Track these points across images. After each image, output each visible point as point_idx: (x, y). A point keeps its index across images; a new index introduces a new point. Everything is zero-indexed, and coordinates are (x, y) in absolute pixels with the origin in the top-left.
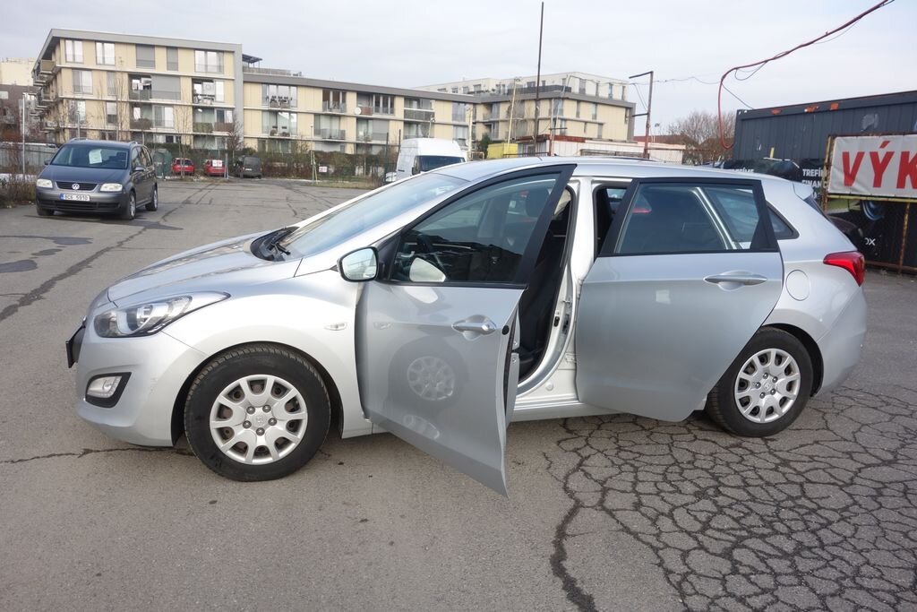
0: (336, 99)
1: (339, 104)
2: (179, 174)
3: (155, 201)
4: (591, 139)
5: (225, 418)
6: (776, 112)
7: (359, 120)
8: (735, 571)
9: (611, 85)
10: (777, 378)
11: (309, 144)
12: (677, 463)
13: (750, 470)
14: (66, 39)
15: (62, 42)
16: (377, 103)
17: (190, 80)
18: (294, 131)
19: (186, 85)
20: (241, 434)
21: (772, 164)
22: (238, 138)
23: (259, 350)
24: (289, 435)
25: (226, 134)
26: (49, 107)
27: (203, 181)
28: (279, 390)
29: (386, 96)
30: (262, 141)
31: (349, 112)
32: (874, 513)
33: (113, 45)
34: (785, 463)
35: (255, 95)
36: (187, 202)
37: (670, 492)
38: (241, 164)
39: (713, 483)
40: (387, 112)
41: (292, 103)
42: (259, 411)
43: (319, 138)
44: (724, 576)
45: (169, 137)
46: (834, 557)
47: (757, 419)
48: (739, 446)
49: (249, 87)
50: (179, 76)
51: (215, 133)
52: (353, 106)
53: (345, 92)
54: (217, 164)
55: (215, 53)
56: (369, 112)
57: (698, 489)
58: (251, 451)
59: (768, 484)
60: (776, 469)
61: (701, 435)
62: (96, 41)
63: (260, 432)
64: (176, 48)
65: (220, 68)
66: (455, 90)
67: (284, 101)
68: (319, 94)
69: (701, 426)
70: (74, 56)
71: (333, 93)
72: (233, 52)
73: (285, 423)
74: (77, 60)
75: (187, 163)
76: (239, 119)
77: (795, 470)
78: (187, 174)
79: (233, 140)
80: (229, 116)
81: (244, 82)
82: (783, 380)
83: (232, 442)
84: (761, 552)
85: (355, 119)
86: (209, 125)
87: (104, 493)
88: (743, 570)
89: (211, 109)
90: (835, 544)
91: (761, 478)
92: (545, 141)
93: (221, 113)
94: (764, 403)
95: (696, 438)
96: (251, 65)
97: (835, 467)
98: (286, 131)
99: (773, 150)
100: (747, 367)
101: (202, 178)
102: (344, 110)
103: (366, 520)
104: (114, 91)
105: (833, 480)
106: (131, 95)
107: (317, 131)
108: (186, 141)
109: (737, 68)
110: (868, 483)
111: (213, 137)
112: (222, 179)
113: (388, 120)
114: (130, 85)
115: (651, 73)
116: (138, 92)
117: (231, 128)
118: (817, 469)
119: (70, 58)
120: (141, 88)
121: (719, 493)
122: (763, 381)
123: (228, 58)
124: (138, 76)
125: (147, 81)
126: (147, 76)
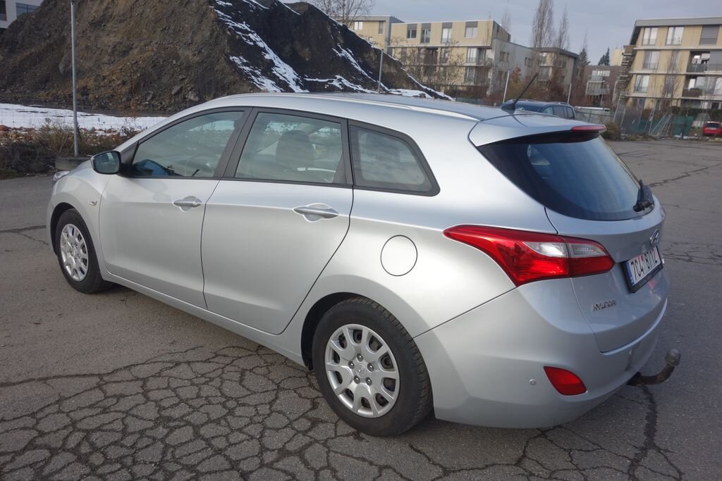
14: (645, 27)
15: (642, 31)
26: (626, 80)
33: (682, 28)
45: (715, 104)
62: (669, 26)
70: (649, 40)
74: (651, 43)
106: (690, 68)
114: (691, 60)
116: (696, 66)
119: (645, 42)
120: (699, 62)
124: (699, 52)
125: (705, 56)
126: (707, 52)
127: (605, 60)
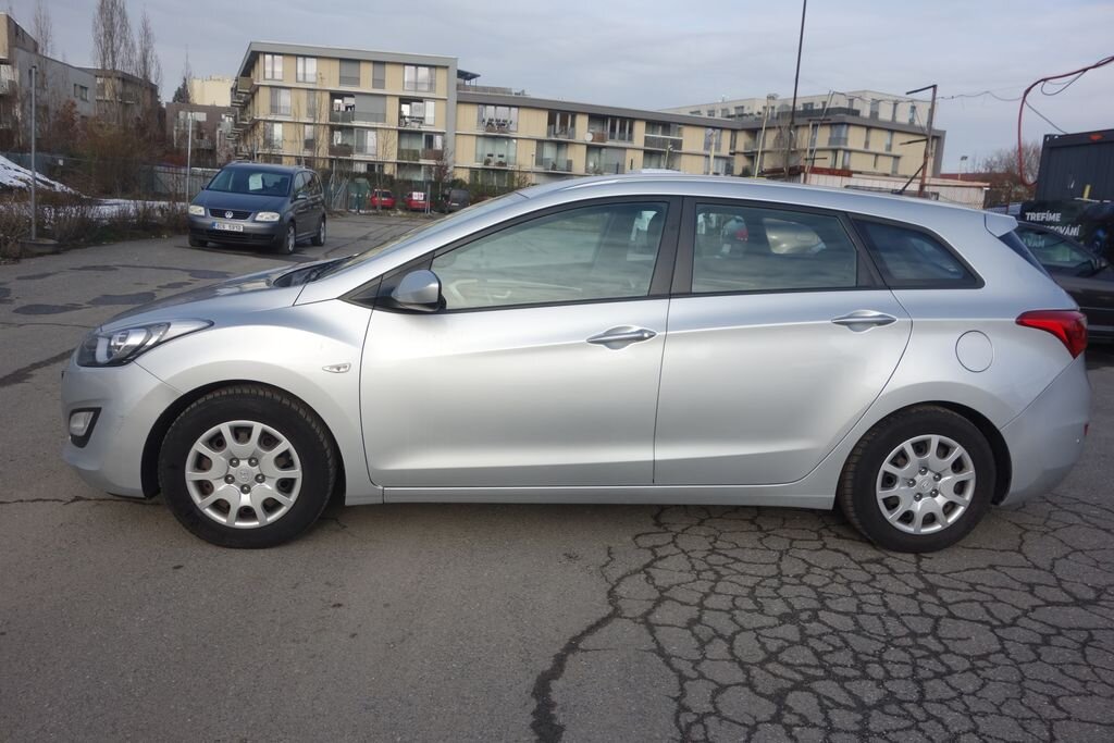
0: (564, 122)
1: (566, 129)
2: (375, 208)
3: (323, 235)
4: (860, 173)
5: (204, 470)
6: (1095, 138)
7: (590, 148)
8: (776, 719)
9: (895, 104)
10: (940, 477)
11: (528, 175)
12: (779, 575)
13: (875, 593)
14: (265, 53)
15: (261, 57)
16: (613, 129)
17: (397, 100)
18: (512, 160)
19: (393, 104)
20: (221, 489)
21: (1086, 207)
22: (447, 167)
23: (246, 391)
24: (279, 497)
25: (432, 162)
26: (246, 129)
27: (400, 216)
28: (268, 441)
29: (623, 120)
30: (473, 171)
31: (579, 138)
32: (1023, 667)
33: (315, 60)
34: (931, 589)
35: (469, 118)
36: (365, 238)
37: (748, 611)
38: (447, 197)
39: (815, 604)
40: (623, 139)
41: (512, 127)
42: (244, 464)
43: (541, 169)
44: (758, 723)
45: (371, 166)
46: (930, 717)
47: (909, 529)
48: (878, 561)
49: (463, 109)
50: (385, 96)
51: (422, 162)
52: (583, 131)
53: (574, 114)
54: (417, 196)
55: (427, 69)
56: (602, 138)
57: (789, 611)
58: (234, 511)
59: (891, 613)
60: (913, 597)
61: (832, 542)
62: (297, 56)
63: (245, 489)
64: (383, 63)
65: (432, 85)
66: (711, 113)
67: (502, 124)
68: (544, 116)
69: (840, 532)
71: (560, 115)
72: (447, 67)
73: (275, 481)
74: (276, 77)
75: (385, 195)
76: (450, 145)
77: (940, 599)
78: (383, 208)
79: (442, 170)
80: (438, 141)
81: (458, 102)
82: (949, 479)
83: (212, 498)
84: (828, 699)
85: (584, 148)
86: (415, 155)
87: (65, 546)
88: (789, 719)
89: (419, 133)
90: (941, 701)
91: (885, 604)
92: (799, 174)
93: (430, 138)
94: (919, 507)
95: (824, 546)
96: (467, 83)
97: (999, 601)
98: (503, 160)
99: (1088, 188)
100: (895, 457)
101: (400, 213)
102: (573, 135)
103: (340, 605)
104: (312, 112)
105: (987, 618)
106: (332, 117)
107: (540, 161)
108: (388, 170)
109: (1045, 80)
110: (1037, 626)
111: (420, 166)
112: (422, 214)
113: (625, 149)
114: (332, 105)
115: (934, 87)
116: (340, 114)
117: (439, 155)
118: (971, 601)
119: (268, 76)
120: (343, 109)
121: (815, 617)
122: (919, 478)
123: (441, 75)
124: (341, 95)
125: (350, 101)
126: (351, 95)
127: (182, 95)
